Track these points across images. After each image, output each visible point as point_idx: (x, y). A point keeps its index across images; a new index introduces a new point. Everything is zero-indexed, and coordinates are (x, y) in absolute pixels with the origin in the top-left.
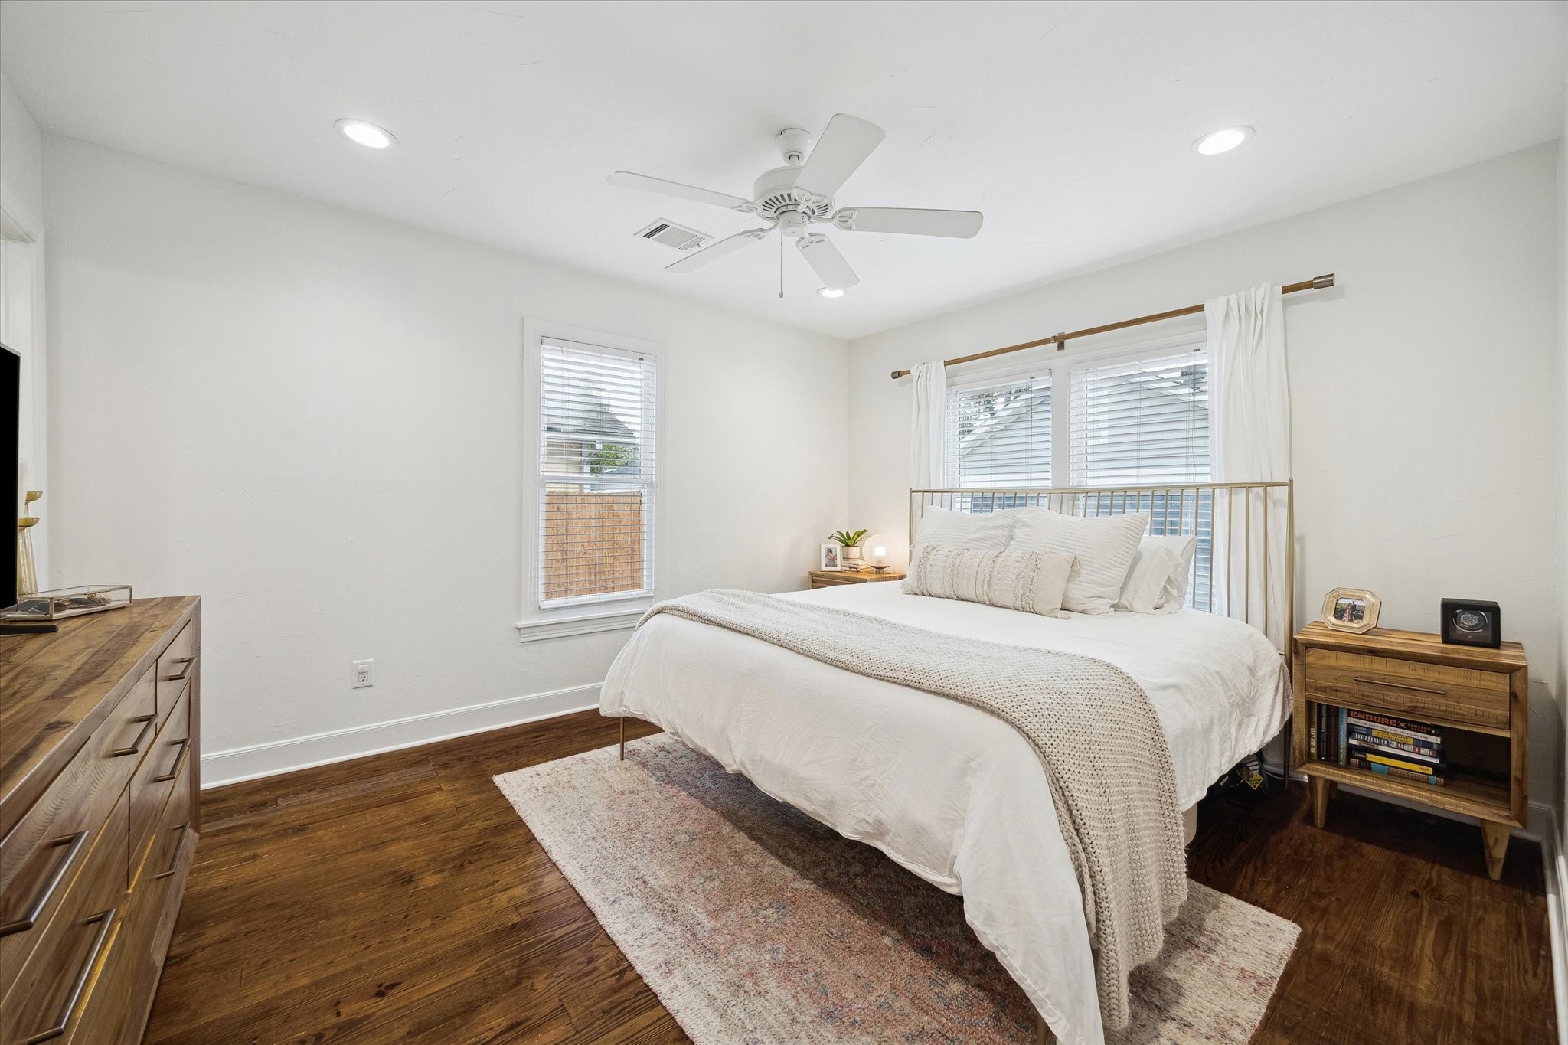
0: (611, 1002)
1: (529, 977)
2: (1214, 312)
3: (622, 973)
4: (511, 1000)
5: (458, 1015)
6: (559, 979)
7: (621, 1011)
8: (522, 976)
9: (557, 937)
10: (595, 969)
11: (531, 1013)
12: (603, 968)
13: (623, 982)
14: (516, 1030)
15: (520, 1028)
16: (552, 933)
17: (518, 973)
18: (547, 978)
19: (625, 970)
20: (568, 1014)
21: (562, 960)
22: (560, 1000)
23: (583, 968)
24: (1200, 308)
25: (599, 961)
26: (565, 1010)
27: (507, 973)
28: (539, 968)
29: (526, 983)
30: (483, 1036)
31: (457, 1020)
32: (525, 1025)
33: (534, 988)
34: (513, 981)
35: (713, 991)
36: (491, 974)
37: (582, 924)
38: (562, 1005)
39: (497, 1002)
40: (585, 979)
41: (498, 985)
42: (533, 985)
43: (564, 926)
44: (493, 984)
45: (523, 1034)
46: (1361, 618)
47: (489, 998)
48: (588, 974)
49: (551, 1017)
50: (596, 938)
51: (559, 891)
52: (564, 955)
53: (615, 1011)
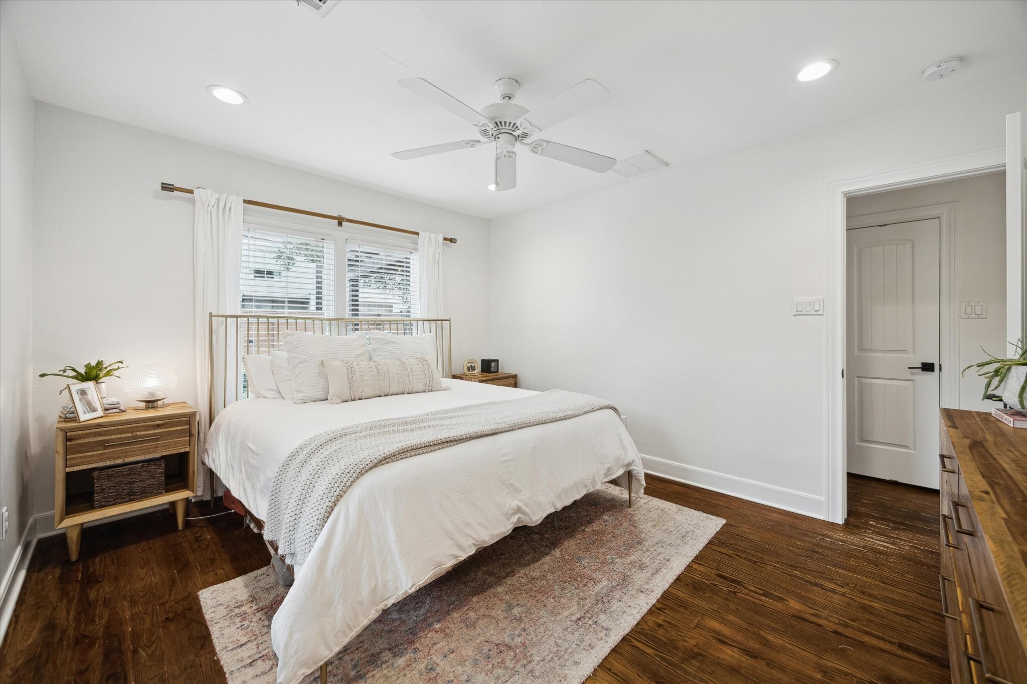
0: (679, 607)
1: (692, 650)
2: (423, 237)
3: (659, 609)
4: (711, 651)
5: (740, 673)
6: (683, 635)
7: (681, 603)
8: (694, 655)
9: (654, 651)
10: (664, 621)
11: (710, 638)
12: (662, 617)
13: (664, 607)
14: (723, 639)
15: (721, 638)
16: (653, 655)
17: (693, 658)
18: (686, 641)
19: (656, 608)
20: (699, 622)
21: (669, 639)
22: (694, 628)
23: (668, 627)
24: (417, 234)
25: (659, 621)
26: (697, 624)
27: (698, 664)
28: (682, 648)
29: (696, 650)
30: (739, 653)
31: (743, 671)
32: (718, 637)
33: (696, 644)
34: (700, 658)
35: (649, 574)
36: (705, 673)
37: (633, 640)
38: (696, 626)
39: (718, 658)
40: (674, 623)
41: (708, 664)
42: (695, 646)
43: (642, 650)
44: (709, 667)
45: (723, 635)
46: (475, 370)
47: (719, 664)
48: (669, 623)
49: (705, 628)
50: (643, 629)
51: (610, 670)
52: (665, 640)
53: (683, 605)
